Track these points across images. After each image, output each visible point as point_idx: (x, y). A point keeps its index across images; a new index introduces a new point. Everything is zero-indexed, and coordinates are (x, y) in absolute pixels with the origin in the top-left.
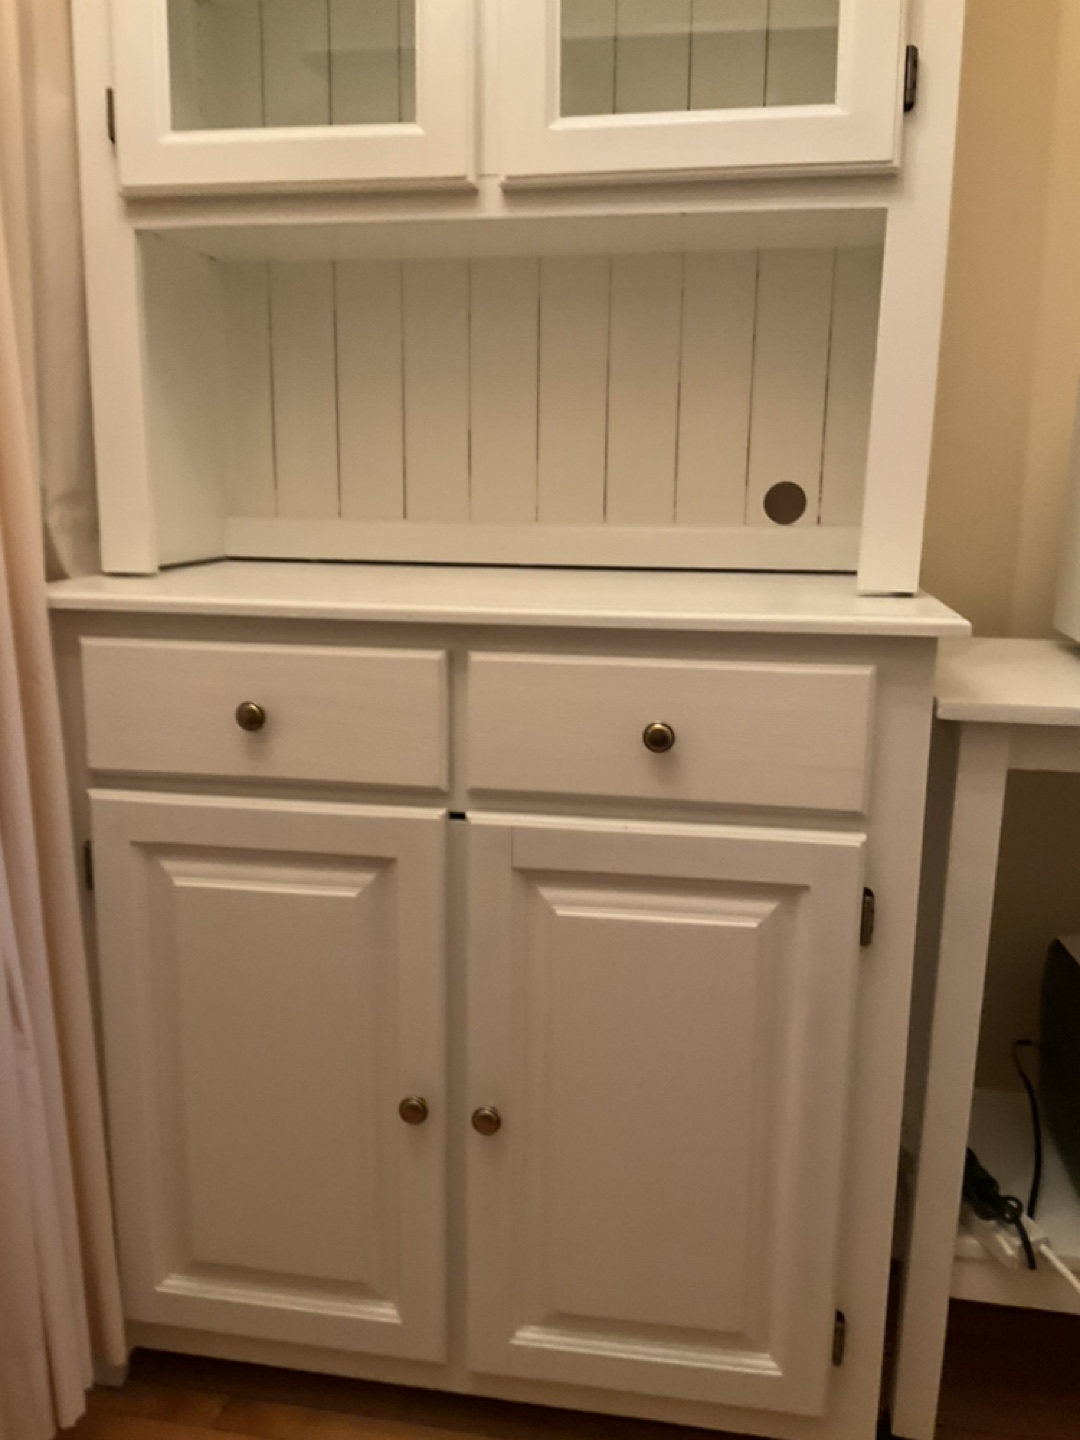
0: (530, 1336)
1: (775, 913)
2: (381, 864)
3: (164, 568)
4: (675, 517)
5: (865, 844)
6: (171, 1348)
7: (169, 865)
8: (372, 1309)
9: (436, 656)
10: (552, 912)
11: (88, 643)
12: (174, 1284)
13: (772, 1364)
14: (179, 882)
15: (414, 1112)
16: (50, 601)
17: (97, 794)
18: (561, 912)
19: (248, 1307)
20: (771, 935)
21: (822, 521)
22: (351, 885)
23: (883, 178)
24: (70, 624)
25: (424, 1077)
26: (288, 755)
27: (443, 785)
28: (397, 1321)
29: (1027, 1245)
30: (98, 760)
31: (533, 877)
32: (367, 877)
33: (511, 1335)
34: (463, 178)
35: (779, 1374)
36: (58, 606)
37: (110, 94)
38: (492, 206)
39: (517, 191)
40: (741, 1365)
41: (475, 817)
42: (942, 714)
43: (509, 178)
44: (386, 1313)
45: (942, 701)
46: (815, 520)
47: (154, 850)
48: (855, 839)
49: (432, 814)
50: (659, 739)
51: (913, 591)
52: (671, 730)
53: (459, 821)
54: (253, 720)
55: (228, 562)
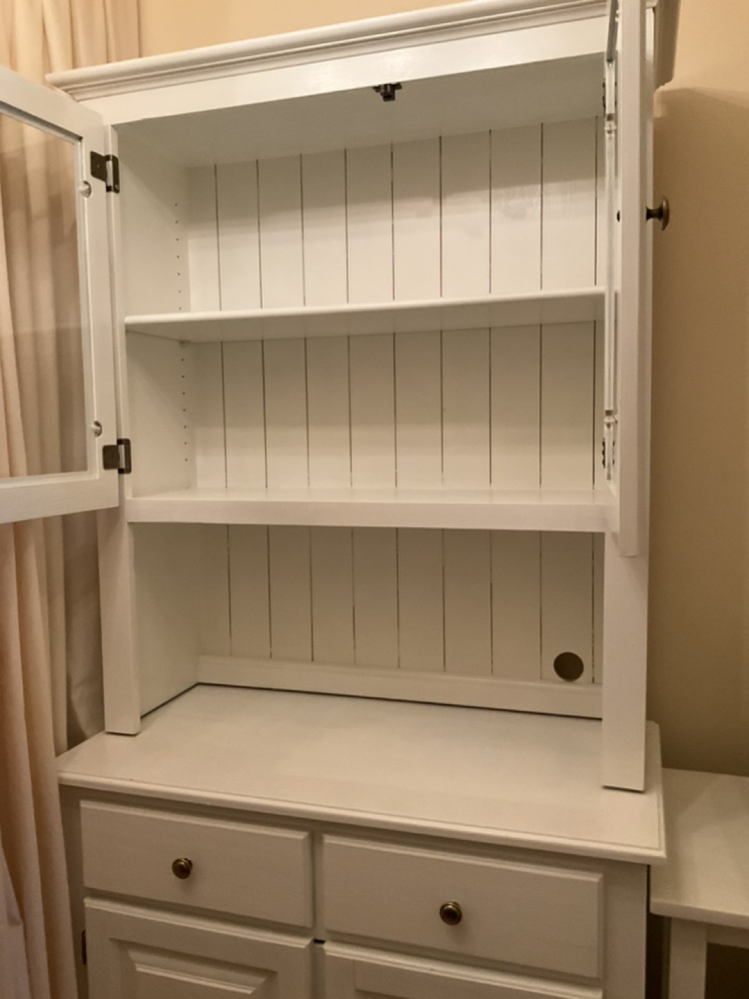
2: (270, 974)
3: (142, 719)
4: (491, 667)
7: (134, 955)
9: (301, 836)
11: (85, 805)
14: (140, 969)
16: (60, 779)
17: (90, 903)
22: (246, 984)
24: (72, 795)
27: (309, 925)
31: (371, 995)
32: (261, 980)
36: (65, 782)
41: (331, 949)
45: (653, 900)
46: (591, 680)
47: (125, 945)
49: (303, 943)
50: (451, 916)
51: (641, 789)
52: (459, 910)
53: (318, 946)
54: (183, 870)
55: (198, 688)
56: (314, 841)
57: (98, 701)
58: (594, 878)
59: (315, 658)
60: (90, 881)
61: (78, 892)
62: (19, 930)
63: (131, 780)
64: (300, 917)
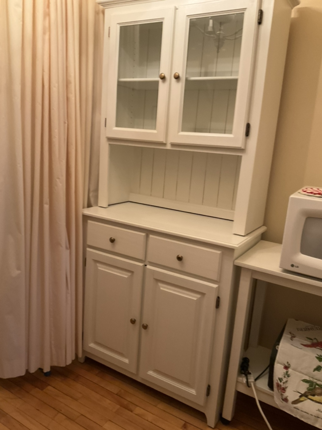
0: (151, 373)
1: (200, 298)
2: (132, 272)
3: (109, 205)
4: (217, 205)
5: (217, 287)
6: (90, 357)
7: (98, 265)
8: (124, 359)
9: (144, 234)
10: (160, 288)
11: (89, 221)
12: (92, 345)
13: (195, 392)
14: (99, 268)
15: (133, 322)
16: (83, 213)
17: (88, 249)
18: (162, 289)
19: (103, 353)
20: (199, 302)
22: (126, 275)
24: (86, 218)
25: (136, 315)
26: (118, 248)
27: (143, 259)
28: (128, 363)
29: (247, 382)
31: (157, 281)
32: (129, 274)
33: (147, 372)
34: (163, 142)
35: (195, 394)
36: (84, 214)
37: (106, 119)
38: (169, 147)
39: (173, 145)
40: (190, 391)
41: (148, 267)
42: (235, 264)
43: (172, 143)
44: (126, 361)
45: (235, 261)
47: (96, 261)
48: (215, 286)
49: (141, 264)
50: (180, 259)
53: (146, 267)
54: (112, 241)
56: (147, 236)
57: (97, 197)
58: (219, 252)
60: (89, 243)
61: (85, 246)
62: (68, 251)
64: (141, 257)
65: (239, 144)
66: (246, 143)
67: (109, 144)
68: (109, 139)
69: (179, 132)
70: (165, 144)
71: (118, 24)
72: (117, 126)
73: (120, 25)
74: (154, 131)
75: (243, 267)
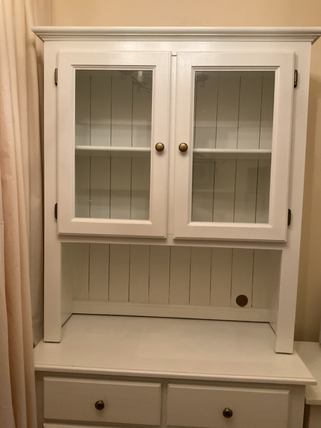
9: (158, 385)
11: (46, 379)
16: (35, 368)
17: (47, 425)
21: (253, 306)
23: (282, 243)
24: (41, 374)
27: (158, 424)
30: (46, 416)
34: (163, 237)
38: (170, 243)
39: (177, 240)
42: (307, 403)
43: (176, 237)
45: (307, 399)
46: (251, 306)
51: (291, 352)
52: (231, 411)
54: (100, 406)
55: (73, 316)
56: (164, 387)
58: (286, 392)
59: (130, 300)
63: (73, 366)
65: (281, 237)
66: (288, 235)
67: (61, 243)
68: (61, 236)
69: (188, 222)
70: (163, 239)
71: (72, 65)
72: (77, 215)
73: (75, 67)
74: (148, 222)
75: (312, 405)
